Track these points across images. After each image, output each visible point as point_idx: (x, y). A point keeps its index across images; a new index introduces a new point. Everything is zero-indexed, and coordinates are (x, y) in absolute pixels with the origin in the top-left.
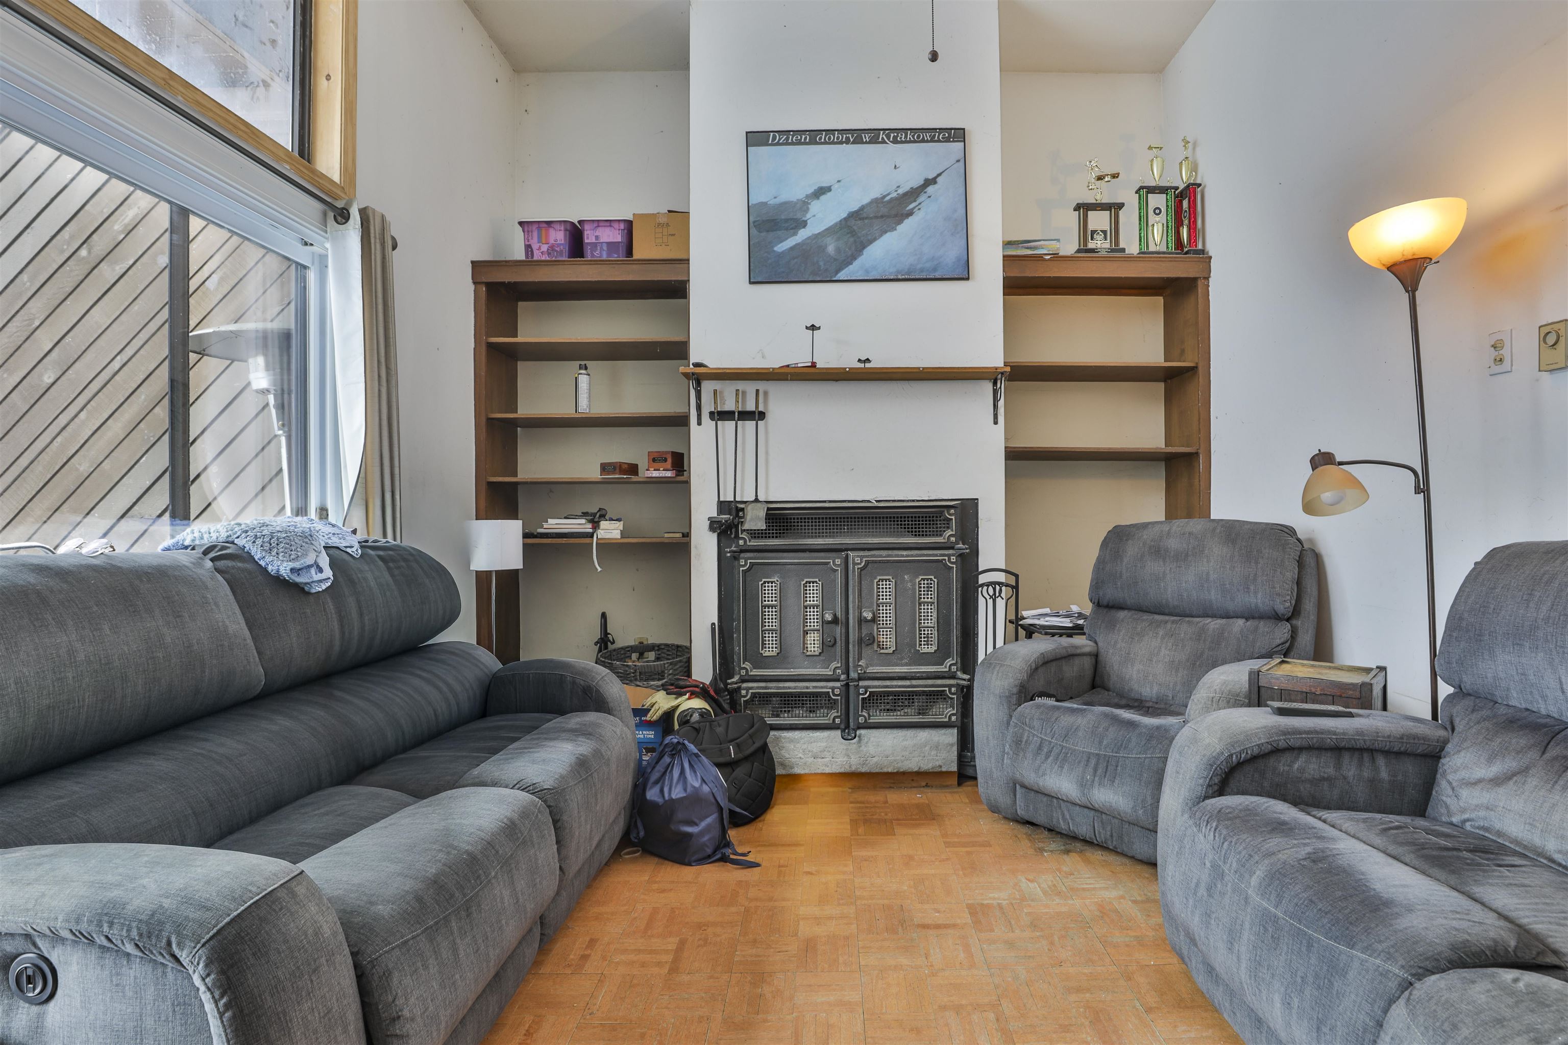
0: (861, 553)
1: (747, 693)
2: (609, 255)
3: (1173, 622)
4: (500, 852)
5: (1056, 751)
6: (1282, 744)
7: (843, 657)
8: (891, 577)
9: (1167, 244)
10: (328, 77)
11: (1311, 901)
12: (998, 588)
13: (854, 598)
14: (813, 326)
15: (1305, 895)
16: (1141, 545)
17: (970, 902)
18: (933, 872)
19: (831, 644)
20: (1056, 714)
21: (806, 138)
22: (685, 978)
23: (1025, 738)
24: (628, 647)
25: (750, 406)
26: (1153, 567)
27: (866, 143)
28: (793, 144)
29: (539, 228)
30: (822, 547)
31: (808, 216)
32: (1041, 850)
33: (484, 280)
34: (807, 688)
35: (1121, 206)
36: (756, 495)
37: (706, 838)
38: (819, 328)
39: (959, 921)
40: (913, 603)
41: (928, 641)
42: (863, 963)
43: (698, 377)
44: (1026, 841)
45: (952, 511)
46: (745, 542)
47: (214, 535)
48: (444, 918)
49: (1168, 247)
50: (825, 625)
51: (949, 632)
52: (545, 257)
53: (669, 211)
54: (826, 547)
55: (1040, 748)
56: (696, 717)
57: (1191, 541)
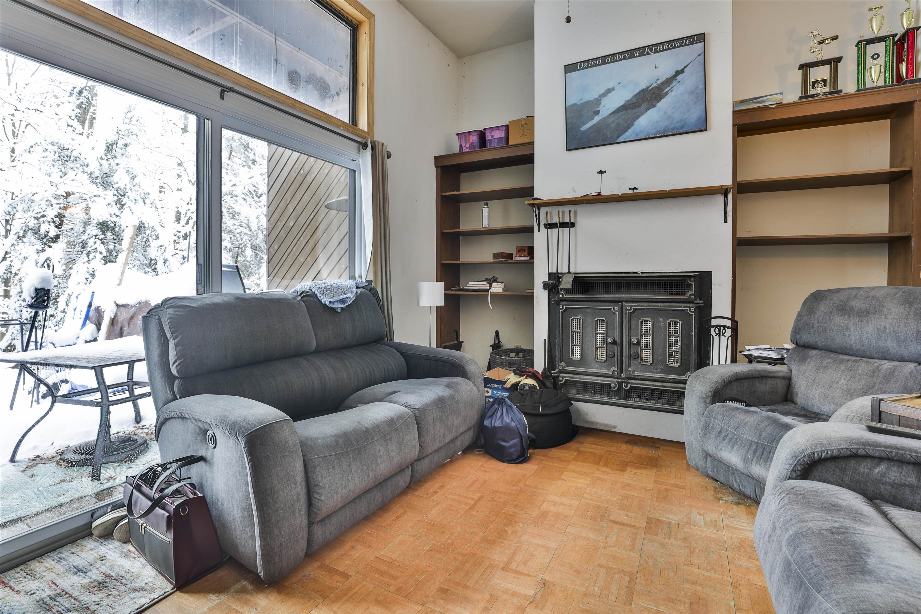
0: (632, 304)
1: (563, 379)
2: (498, 144)
3: (854, 361)
4: (382, 431)
5: (730, 436)
6: (861, 452)
7: (619, 365)
8: (650, 319)
9: (885, 79)
10: (363, 85)
11: (811, 556)
12: (722, 328)
13: (626, 330)
14: (601, 171)
15: (809, 552)
16: (831, 304)
17: (651, 516)
18: (638, 495)
19: (612, 356)
20: (734, 413)
21: (599, 62)
22: (475, 513)
23: (711, 425)
24: (509, 349)
25: (567, 220)
26: (839, 320)
27: (637, 56)
28: (592, 67)
29: (465, 136)
30: (607, 299)
31: (600, 107)
32: (719, 499)
33: (440, 165)
34: (597, 380)
35: (839, 59)
36: (569, 270)
37: (512, 450)
38: (605, 172)
39: (637, 524)
40: (665, 335)
41: (674, 360)
42: (567, 530)
43: (539, 205)
44: (712, 491)
45: (693, 279)
46: (563, 295)
47: (306, 287)
48: (347, 452)
49: (885, 82)
50: (608, 345)
51: (689, 356)
52: (468, 150)
53: (528, 117)
54: (609, 299)
55: (720, 432)
56: (527, 388)
57: (873, 302)
